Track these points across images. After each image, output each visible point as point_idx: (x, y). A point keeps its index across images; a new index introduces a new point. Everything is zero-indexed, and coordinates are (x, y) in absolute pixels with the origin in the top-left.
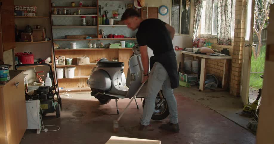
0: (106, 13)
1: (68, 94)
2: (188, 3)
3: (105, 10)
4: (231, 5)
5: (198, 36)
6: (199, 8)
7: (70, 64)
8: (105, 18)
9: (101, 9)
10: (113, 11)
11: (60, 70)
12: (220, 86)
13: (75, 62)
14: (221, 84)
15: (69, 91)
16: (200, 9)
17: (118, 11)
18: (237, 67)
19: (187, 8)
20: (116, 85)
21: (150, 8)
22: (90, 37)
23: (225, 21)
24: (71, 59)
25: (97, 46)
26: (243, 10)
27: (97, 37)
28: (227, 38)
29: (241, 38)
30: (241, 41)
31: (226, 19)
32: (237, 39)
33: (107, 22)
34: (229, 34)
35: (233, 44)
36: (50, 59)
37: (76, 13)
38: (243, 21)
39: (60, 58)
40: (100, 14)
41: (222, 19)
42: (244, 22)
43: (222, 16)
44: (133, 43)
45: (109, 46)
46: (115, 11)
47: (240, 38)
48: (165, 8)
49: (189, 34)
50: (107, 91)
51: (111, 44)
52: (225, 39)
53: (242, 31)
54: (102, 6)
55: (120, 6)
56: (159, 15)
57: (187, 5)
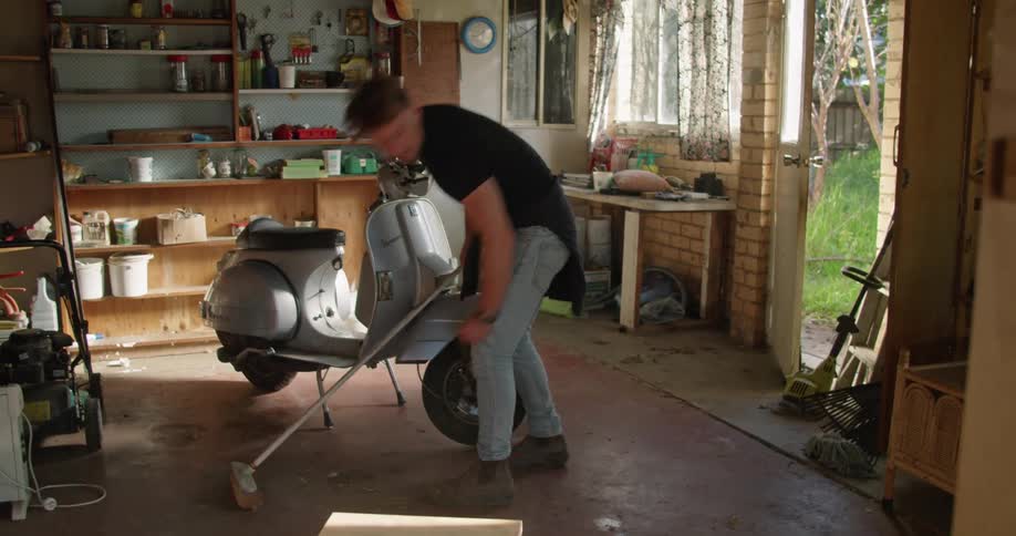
0: (265, 42)
1: (125, 360)
2: (571, 8)
3: (263, 33)
4: (728, 15)
5: (605, 127)
6: (611, 27)
7: (129, 244)
8: (261, 63)
9: (247, 29)
10: (292, 36)
11: (89, 265)
12: (692, 309)
13: (149, 235)
14: (698, 303)
15: (125, 345)
16: (614, 30)
17: (309, 37)
18: (754, 241)
19: (567, 26)
20: (315, 319)
21: (430, 27)
22: (208, 138)
23: (708, 73)
24: (134, 223)
25: (233, 170)
26: (772, 33)
27: (230, 135)
28: (715, 133)
29: (766, 136)
30: (767, 144)
31: (709, 66)
32: (752, 140)
33: (270, 79)
34: (721, 122)
35: (736, 156)
36: (49, 224)
37: (148, 44)
38: (771, 74)
39: (88, 219)
40: (244, 47)
41: (695, 67)
42: (773, 78)
43: (694, 54)
44: (371, 157)
45: (281, 170)
46: (302, 35)
47: (763, 133)
48: (483, 25)
49: (572, 122)
50: (282, 343)
51: (289, 162)
52: (709, 139)
53: (768, 108)
54: (249, 17)
55: (319, 15)
56: (463, 52)
57: (567, 16)
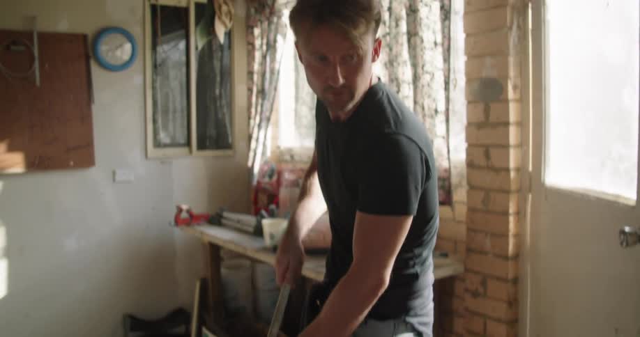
2: (224, 8)
4: (442, 8)
5: (269, 154)
6: (272, 37)
16: (275, 41)
18: (499, 320)
19: (221, 32)
21: (51, 40)
26: (515, 27)
29: (512, 174)
30: (513, 187)
32: (486, 179)
38: (515, 88)
42: (518, 91)
47: (507, 170)
48: (119, 38)
49: (228, 146)
53: (514, 135)
56: (95, 70)
57: (220, 18)
